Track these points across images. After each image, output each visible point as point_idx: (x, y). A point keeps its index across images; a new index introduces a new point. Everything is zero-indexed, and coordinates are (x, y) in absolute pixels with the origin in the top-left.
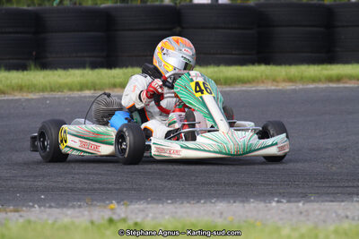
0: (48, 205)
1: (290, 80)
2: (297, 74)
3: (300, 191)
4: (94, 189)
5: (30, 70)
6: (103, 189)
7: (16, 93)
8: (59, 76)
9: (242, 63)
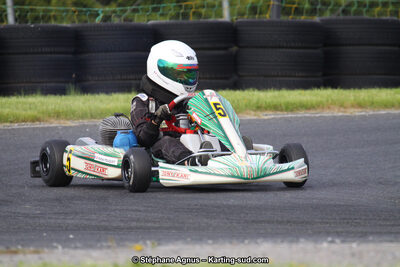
0: (73, 245)
1: (360, 105)
2: (366, 98)
3: (360, 229)
4: (131, 228)
5: (70, 94)
6: (141, 228)
7: (52, 120)
8: (101, 101)
9: (306, 86)
